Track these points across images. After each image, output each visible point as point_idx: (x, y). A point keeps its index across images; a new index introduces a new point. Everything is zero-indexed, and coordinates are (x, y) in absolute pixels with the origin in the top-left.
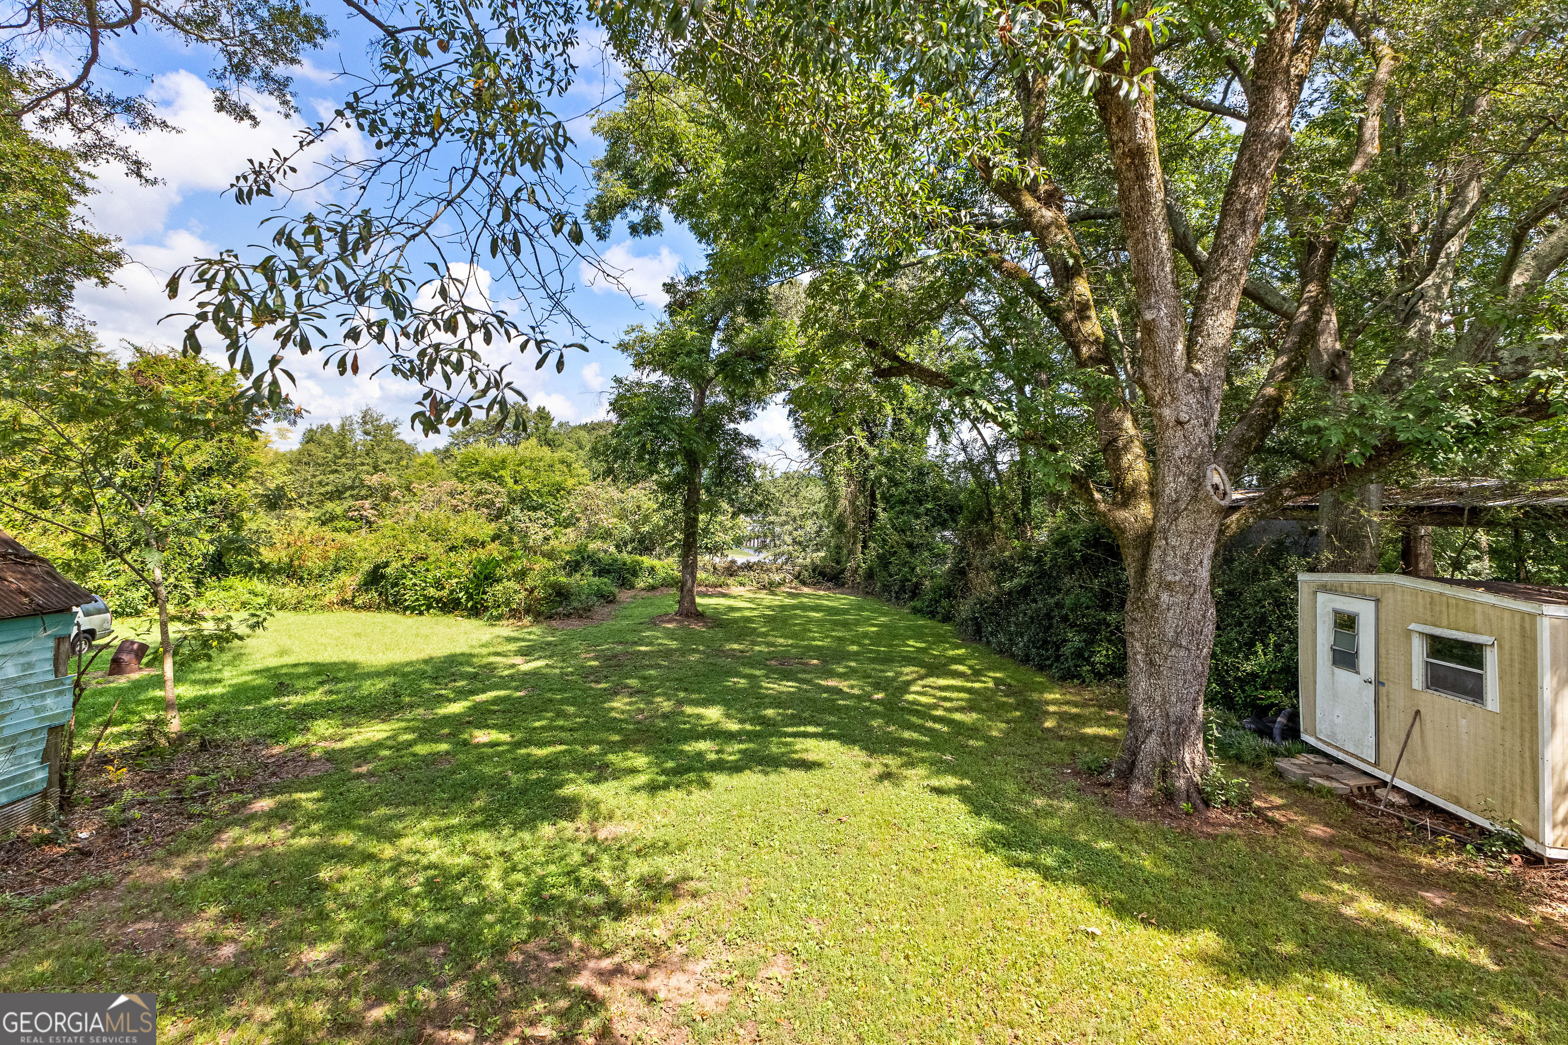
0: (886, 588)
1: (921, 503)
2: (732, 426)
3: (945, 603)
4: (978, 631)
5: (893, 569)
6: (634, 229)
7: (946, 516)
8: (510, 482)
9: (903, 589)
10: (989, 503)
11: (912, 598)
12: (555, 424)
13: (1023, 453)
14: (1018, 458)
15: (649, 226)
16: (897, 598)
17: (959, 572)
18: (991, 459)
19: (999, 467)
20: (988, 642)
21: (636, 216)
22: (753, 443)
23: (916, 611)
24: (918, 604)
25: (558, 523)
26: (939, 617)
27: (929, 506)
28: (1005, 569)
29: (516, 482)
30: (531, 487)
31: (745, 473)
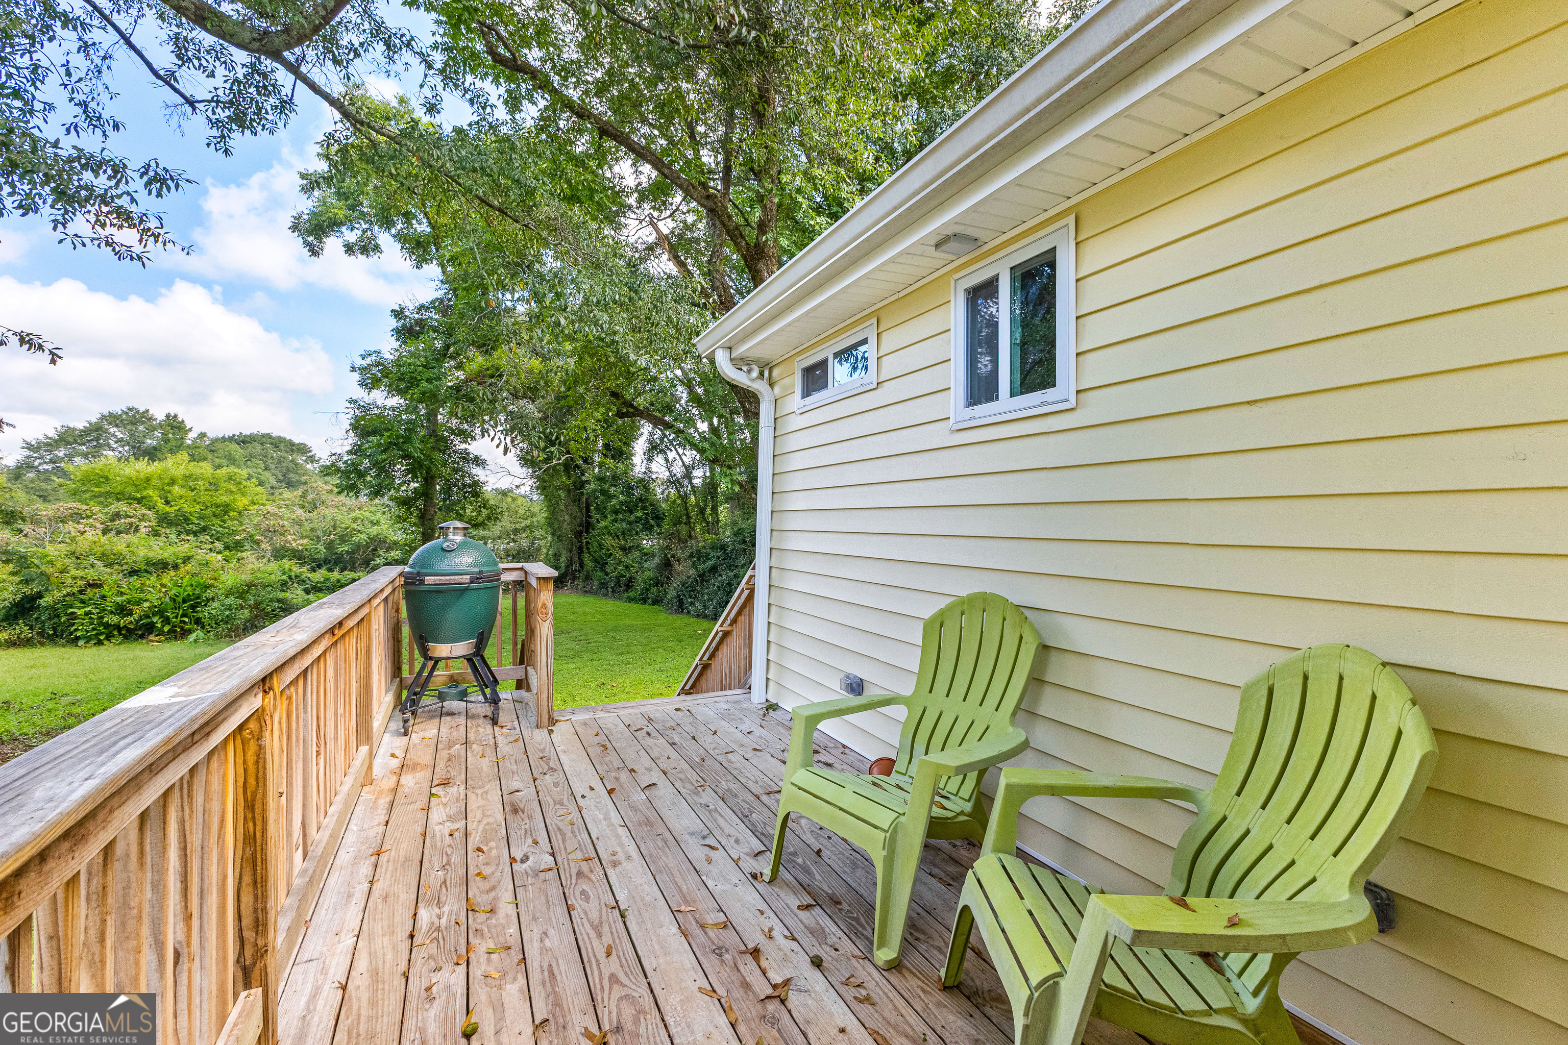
0: (603, 585)
1: (631, 512)
2: (463, 446)
3: (654, 590)
4: (681, 603)
5: (609, 569)
6: (349, 249)
7: (652, 522)
8: (160, 505)
9: (618, 583)
10: (686, 509)
11: (626, 591)
12: (192, 435)
13: (712, 470)
14: (708, 474)
15: (367, 247)
16: (613, 591)
17: (667, 564)
18: (688, 476)
19: (694, 481)
20: (689, 612)
21: (352, 237)
22: (479, 461)
23: (630, 600)
24: (631, 594)
25: (227, 547)
26: (650, 601)
27: (639, 514)
28: (699, 556)
29: (167, 503)
30: (187, 508)
31: (475, 489)
